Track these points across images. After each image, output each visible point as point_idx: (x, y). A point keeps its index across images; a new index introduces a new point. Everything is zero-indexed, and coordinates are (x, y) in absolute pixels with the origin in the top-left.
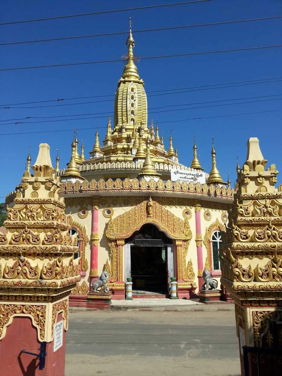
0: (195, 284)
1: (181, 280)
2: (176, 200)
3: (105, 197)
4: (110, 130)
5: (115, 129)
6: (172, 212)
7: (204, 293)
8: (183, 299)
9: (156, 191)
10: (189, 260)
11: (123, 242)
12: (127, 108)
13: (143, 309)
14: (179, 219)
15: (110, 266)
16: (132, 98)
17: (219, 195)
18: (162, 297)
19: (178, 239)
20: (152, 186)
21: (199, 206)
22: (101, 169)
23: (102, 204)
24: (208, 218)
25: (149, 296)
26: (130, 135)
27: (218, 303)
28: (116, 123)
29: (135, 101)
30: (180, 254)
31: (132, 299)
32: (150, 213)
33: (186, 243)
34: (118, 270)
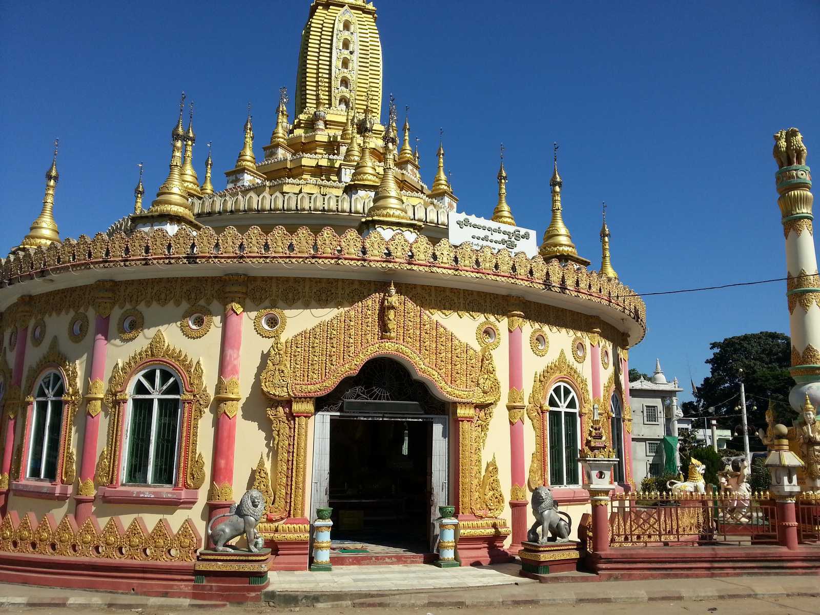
0: (505, 525)
1: (467, 513)
2: (462, 295)
3: (264, 279)
4: (283, 124)
5: (297, 120)
6: (450, 328)
7: (536, 551)
8: (472, 565)
9: (409, 267)
10: (490, 460)
11: (310, 407)
12: (330, 70)
13: (362, 600)
14: (467, 348)
15: (269, 475)
16: (346, 45)
17: (571, 288)
18: (412, 562)
19: (464, 400)
20: (399, 254)
21: (519, 316)
22: (255, 210)
23: (254, 299)
24: (540, 347)
25: (377, 558)
26: (335, 137)
27: (574, 579)
28: (301, 105)
29: (351, 53)
30: (467, 442)
31: (329, 569)
32: (391, 328)
33: (482, 414)
34: (293, 487)
